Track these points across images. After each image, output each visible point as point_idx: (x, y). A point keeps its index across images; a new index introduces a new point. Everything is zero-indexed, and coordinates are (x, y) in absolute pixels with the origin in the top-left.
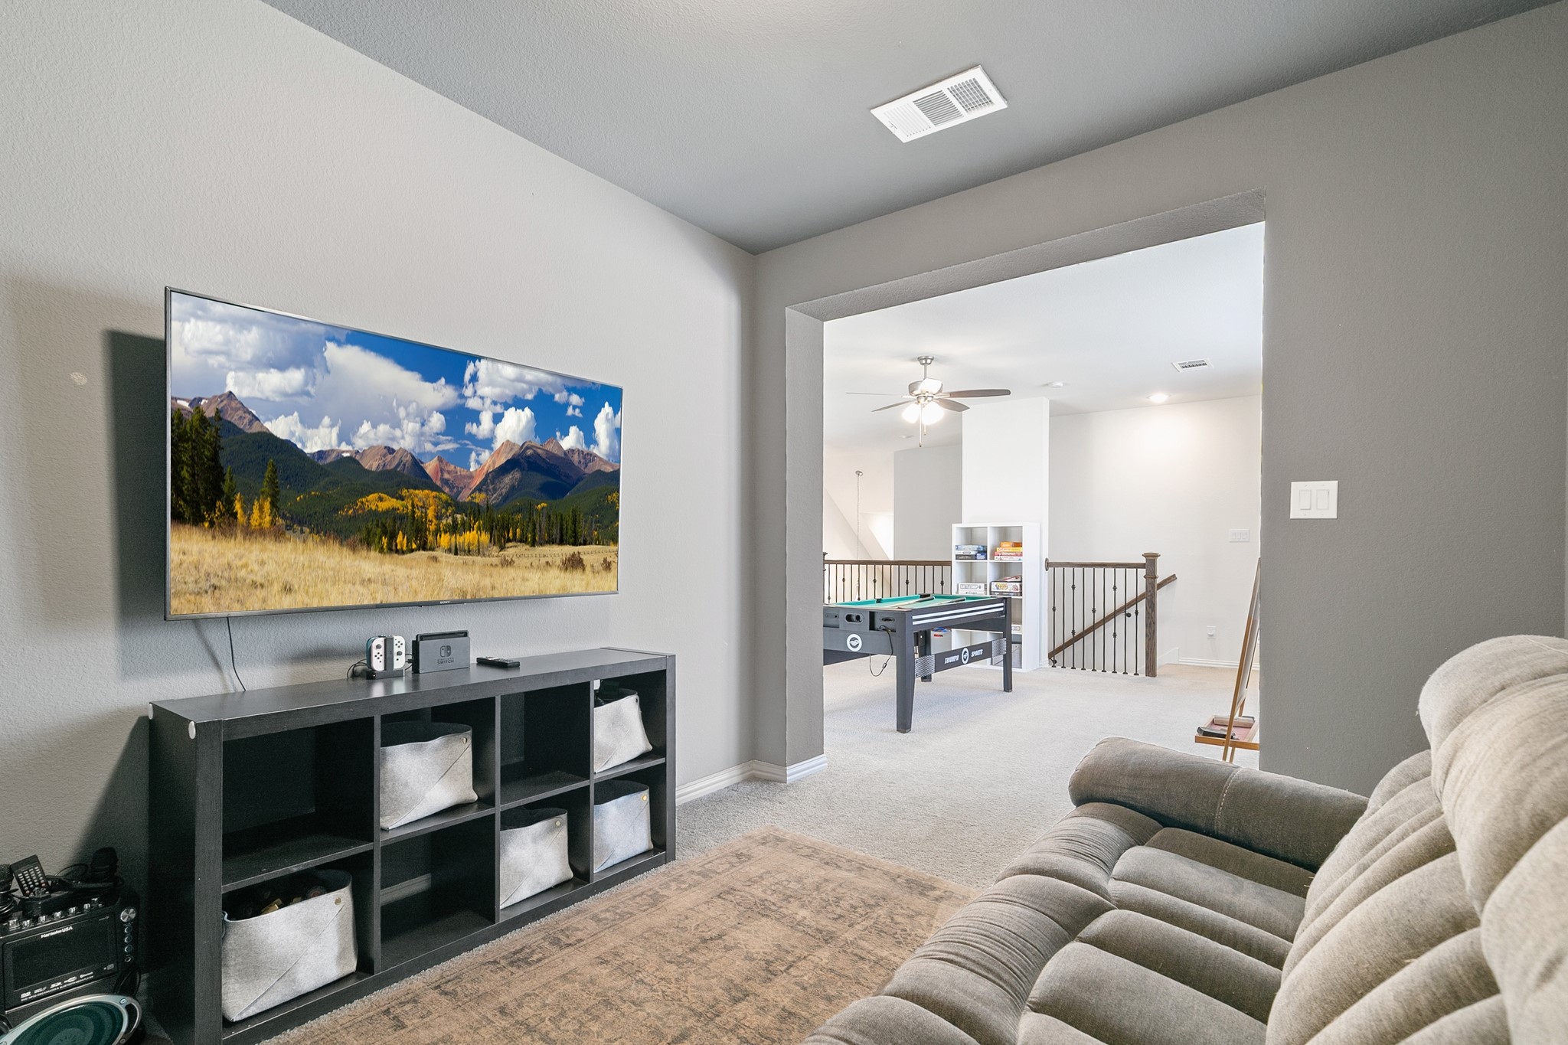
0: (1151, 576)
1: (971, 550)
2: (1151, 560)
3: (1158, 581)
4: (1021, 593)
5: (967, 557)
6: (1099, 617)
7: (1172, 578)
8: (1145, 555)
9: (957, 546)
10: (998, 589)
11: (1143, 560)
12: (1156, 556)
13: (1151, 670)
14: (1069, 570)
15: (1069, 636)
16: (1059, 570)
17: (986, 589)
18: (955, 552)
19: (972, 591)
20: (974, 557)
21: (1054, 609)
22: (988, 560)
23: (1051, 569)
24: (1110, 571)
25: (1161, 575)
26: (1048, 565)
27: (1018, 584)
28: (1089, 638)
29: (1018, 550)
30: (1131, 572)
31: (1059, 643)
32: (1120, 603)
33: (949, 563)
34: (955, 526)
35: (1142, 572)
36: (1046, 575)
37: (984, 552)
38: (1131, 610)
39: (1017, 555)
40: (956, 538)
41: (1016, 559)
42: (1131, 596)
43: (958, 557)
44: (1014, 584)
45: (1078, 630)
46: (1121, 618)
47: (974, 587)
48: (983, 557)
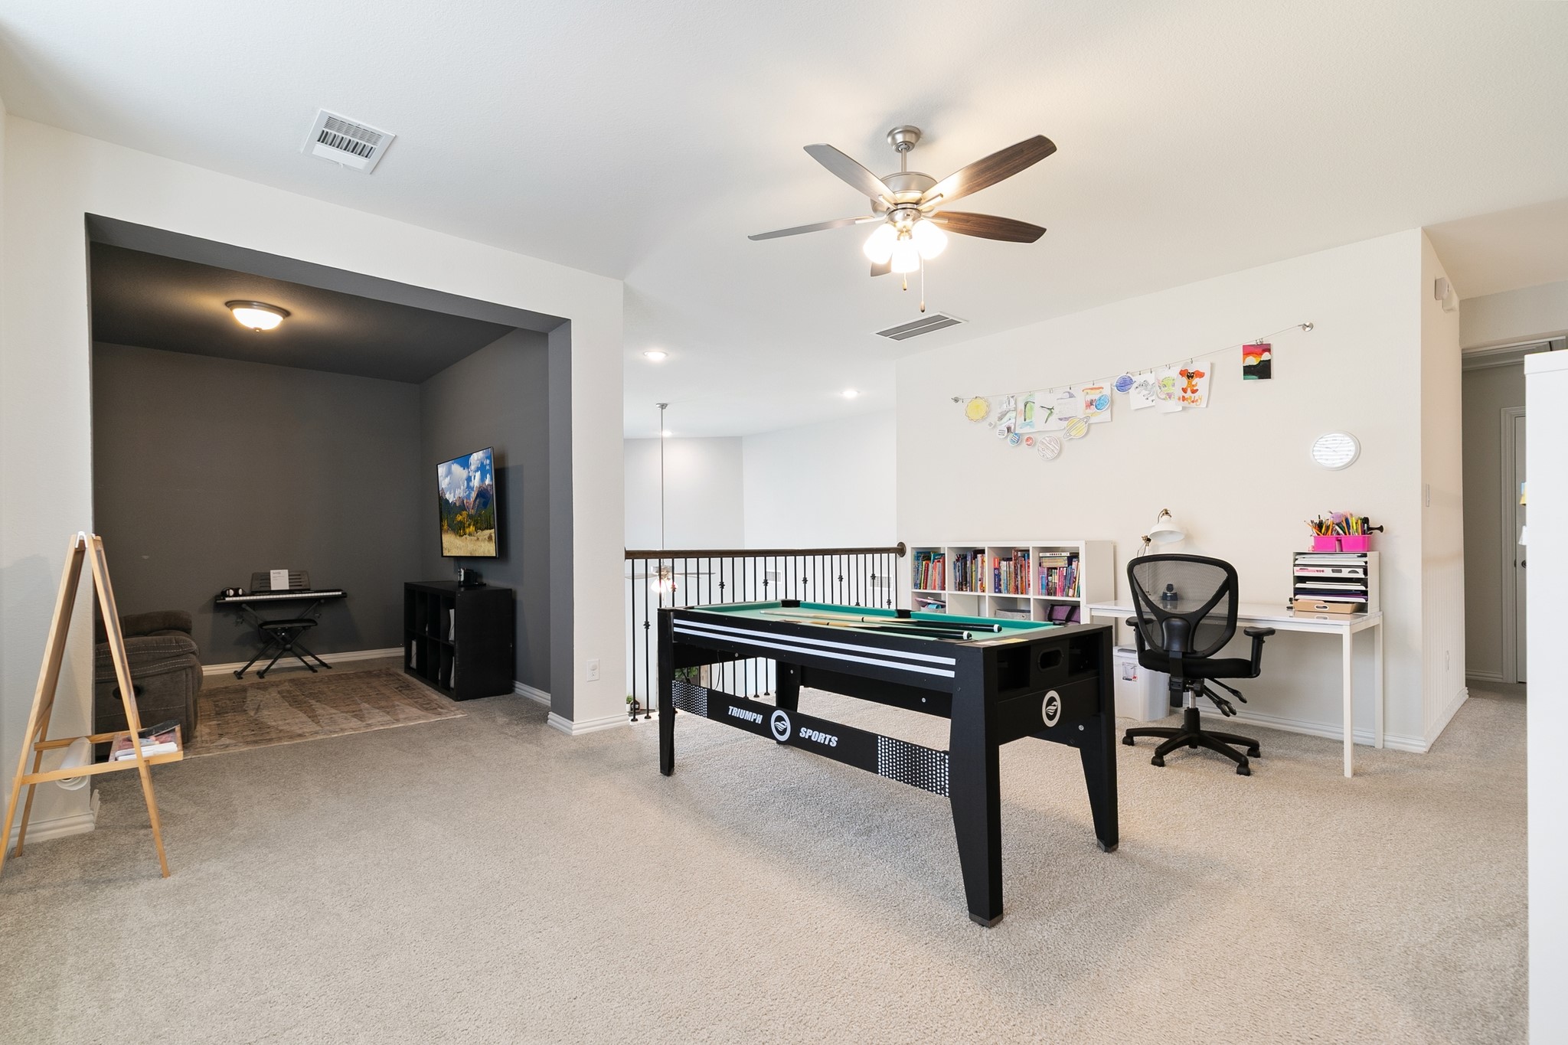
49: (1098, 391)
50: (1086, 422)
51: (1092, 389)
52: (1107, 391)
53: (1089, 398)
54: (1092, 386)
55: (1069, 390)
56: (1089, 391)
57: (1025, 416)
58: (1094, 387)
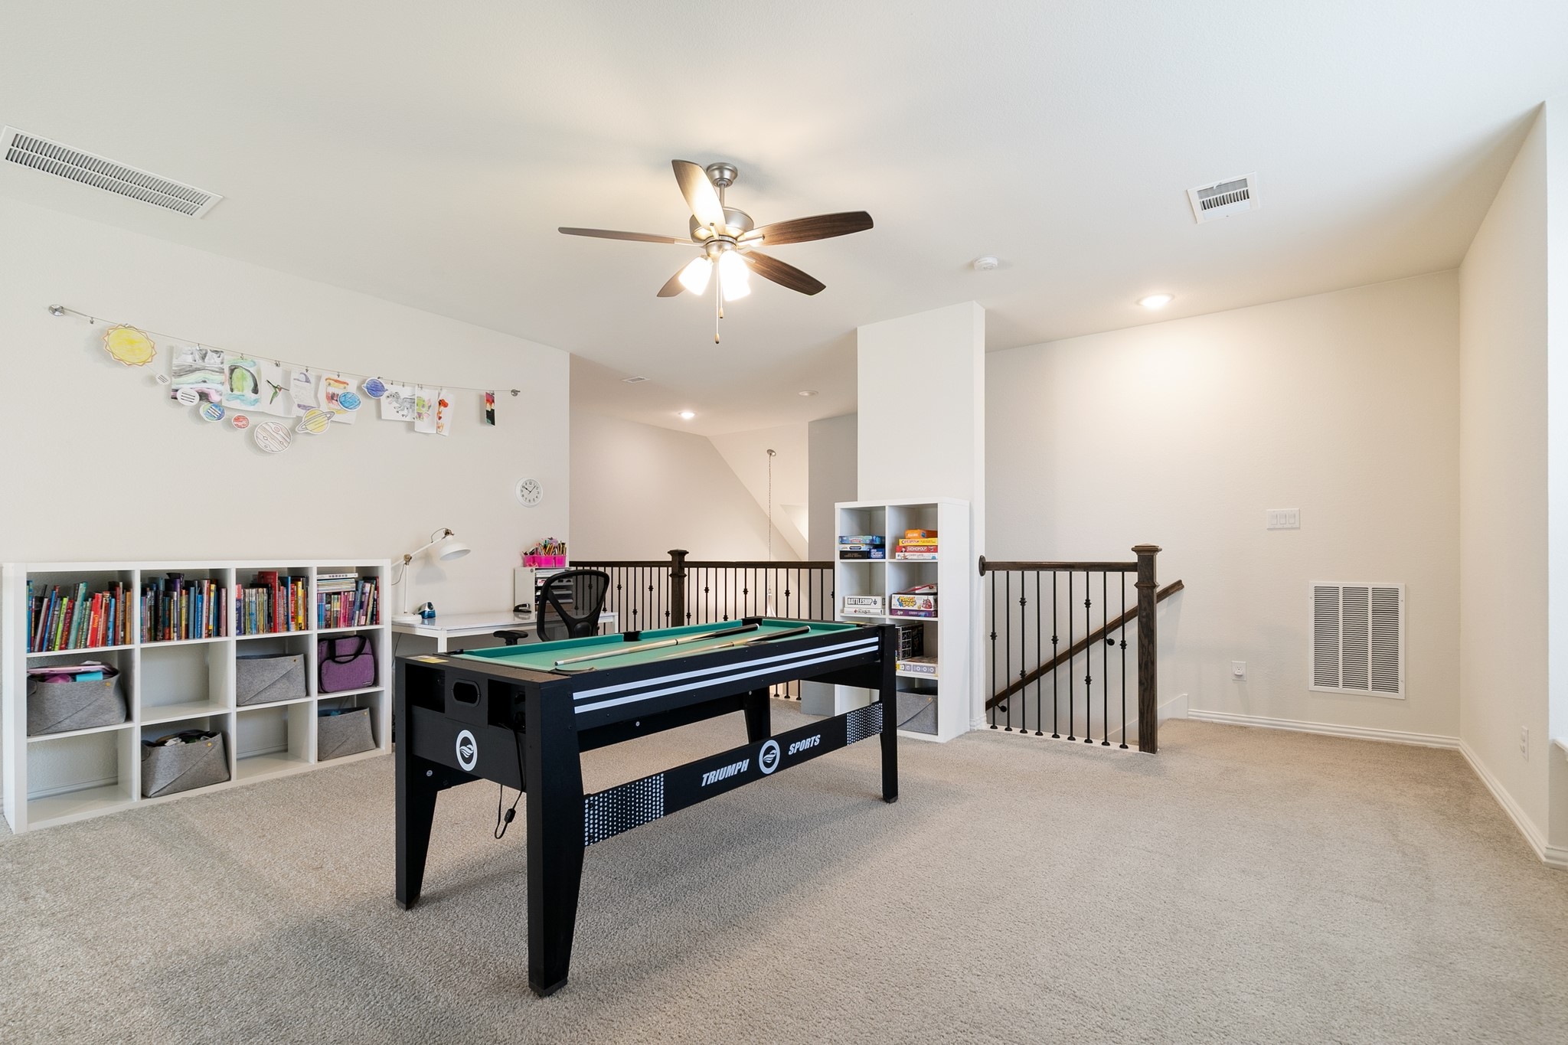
0: (1147, 584)
1: (862, 543)
2: (1147, 557)
3: (1158, 590)
4: (936, 611)
5: (856, 555)
6: (1063, 646)
7: (1178, 586)
8: (1137, 550)
9: (841, 537)
10: (901, 605)
11: (1133, 558)
12: (1154, 550)
13: (1148, 741)
14: (1015, 575)
15: (1015, 677)
16: (1001, 575)
17: (884, 605)
18: (838, 548)
19: (864, 608)
20: (866, 555)
21: (993, 636)
22: (887, 560)
23: (989, 573)
24: (1079, 576)
25: (1162, 581)
26: (984, 566)
27: (931, 598)
28: (1047, 679)
29: (931, 541)
30: (1114, 577)
31: (1001, 686)
32: (1097, 625)
33: (831, 565)
34: (839, 506)
35: (1132, 577)
36: (982, 583)
37: (881, 547)
38: (1116, 635)
39: (929, 551)
40: (842, 525)
41: (927, 557)
42: (1114, 613)
43: (844, 555)
44: (925, 597)
45: (1031, 666)
46: (1097, 648)
47: (866, 602)
48: (880, 554)
49: (342, 386)
50: (329, 418)
51: (336, 381)
52: (352, 388)
53: (331, 390)
54: (336, 378)
55: (305, 372)
56: (332, 382)
57: (231, 385)
58: (338, 379)
